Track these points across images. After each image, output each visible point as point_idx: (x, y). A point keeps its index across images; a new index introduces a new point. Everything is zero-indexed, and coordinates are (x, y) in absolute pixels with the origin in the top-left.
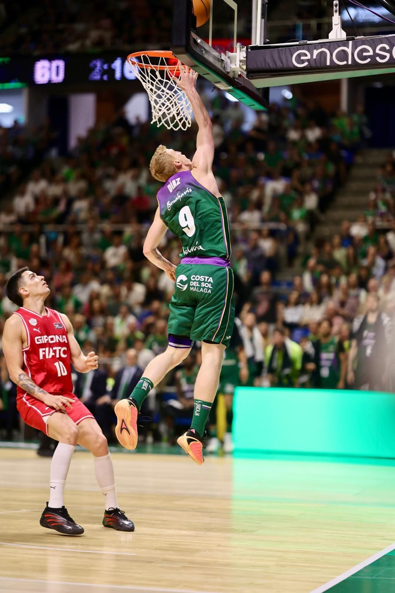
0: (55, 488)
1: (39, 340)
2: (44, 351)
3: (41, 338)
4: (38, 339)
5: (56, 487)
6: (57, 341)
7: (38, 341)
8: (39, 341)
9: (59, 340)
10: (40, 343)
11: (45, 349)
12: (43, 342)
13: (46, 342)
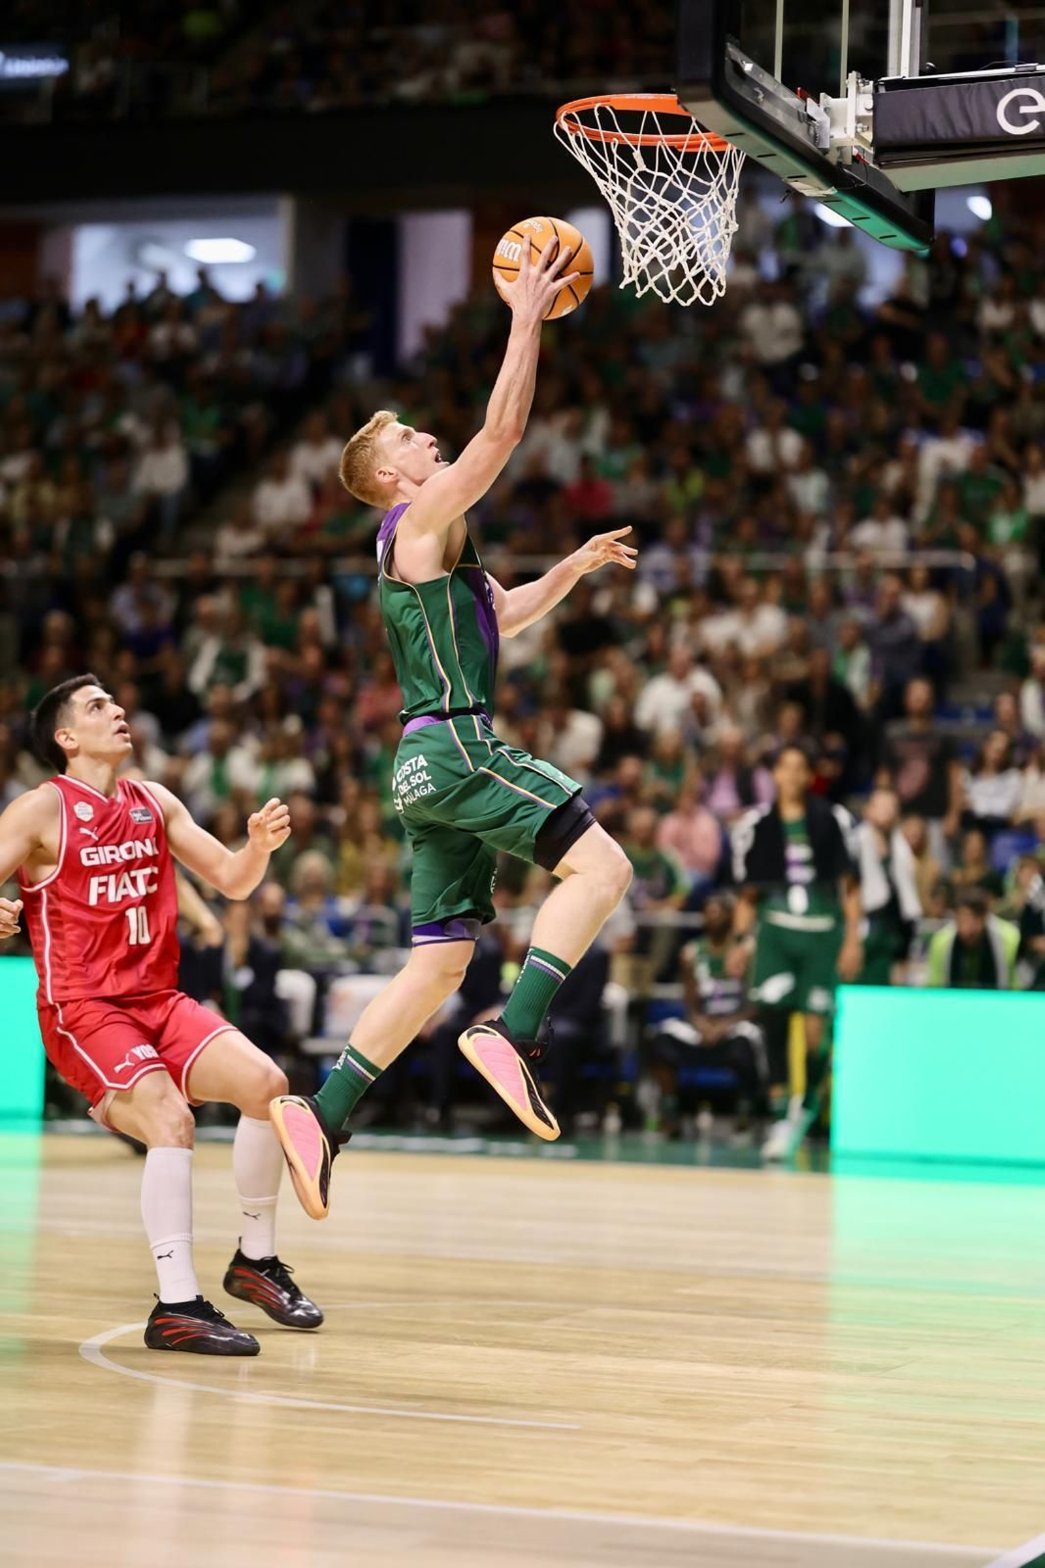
0: (171, 1255)
1: (92, 856)
2: (105, 884)
3: (97, 852)
4: (88, 854)
5: (172, 1252)
6: (140, 855)
7: (89, 859)
8: (93, 859)
9: (143, 852)
10: (96, 862)
11: (108, 879)
12: (103, 862)
13: (109, 862)
